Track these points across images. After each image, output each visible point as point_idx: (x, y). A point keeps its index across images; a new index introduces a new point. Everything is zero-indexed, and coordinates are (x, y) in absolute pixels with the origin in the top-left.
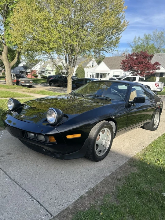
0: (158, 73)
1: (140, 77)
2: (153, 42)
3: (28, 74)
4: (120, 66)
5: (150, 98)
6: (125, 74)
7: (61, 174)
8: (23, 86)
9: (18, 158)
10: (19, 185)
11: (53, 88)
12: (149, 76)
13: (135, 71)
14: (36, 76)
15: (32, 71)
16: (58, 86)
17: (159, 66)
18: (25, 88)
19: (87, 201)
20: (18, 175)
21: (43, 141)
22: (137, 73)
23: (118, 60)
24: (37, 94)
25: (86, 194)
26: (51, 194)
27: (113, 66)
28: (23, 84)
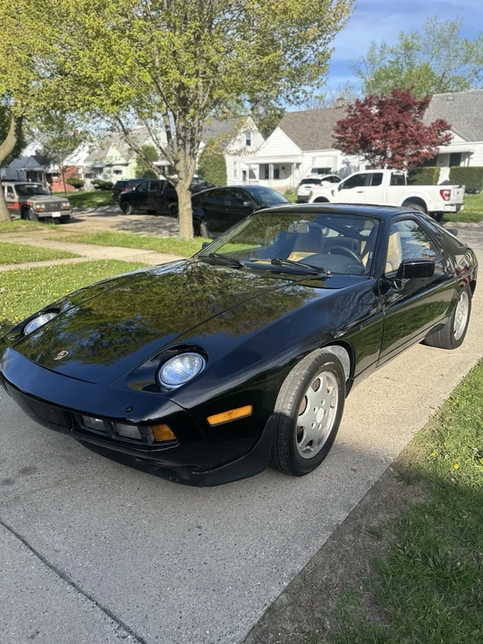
0: (445, 155)
1: (394, 171)
2: (426, 58)
3: (55, 178)
4: (333, 136)
5: (443, 254)
6: (348, 163)
7: (197, 531)
8: (42, 220)
9: (58, 484)
10: (73, 584)
11: (131, 222)
12: (420, 165)
13: (376, 152)
14: (76, 183)
15: (64, 170)
16: (150, 213)
17: (448, 132)
18: (50, 225)
19: (292, 621)
20: (66, 548)
21: (134, 439)
22: (383, 157)
23: (325, 121)
24: (89, 246)
25: (283, 597)
26: (176, 606)
27: (310, 141)
28: (41, 215)
